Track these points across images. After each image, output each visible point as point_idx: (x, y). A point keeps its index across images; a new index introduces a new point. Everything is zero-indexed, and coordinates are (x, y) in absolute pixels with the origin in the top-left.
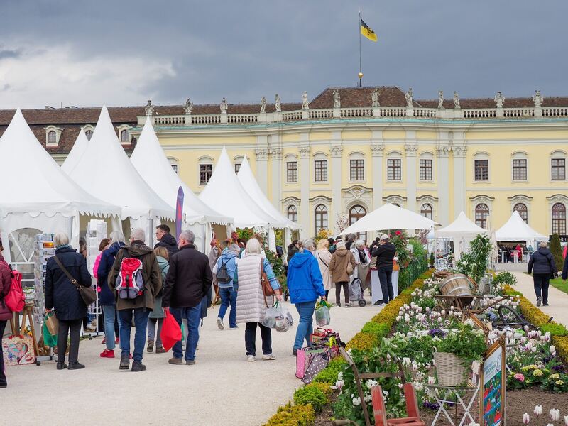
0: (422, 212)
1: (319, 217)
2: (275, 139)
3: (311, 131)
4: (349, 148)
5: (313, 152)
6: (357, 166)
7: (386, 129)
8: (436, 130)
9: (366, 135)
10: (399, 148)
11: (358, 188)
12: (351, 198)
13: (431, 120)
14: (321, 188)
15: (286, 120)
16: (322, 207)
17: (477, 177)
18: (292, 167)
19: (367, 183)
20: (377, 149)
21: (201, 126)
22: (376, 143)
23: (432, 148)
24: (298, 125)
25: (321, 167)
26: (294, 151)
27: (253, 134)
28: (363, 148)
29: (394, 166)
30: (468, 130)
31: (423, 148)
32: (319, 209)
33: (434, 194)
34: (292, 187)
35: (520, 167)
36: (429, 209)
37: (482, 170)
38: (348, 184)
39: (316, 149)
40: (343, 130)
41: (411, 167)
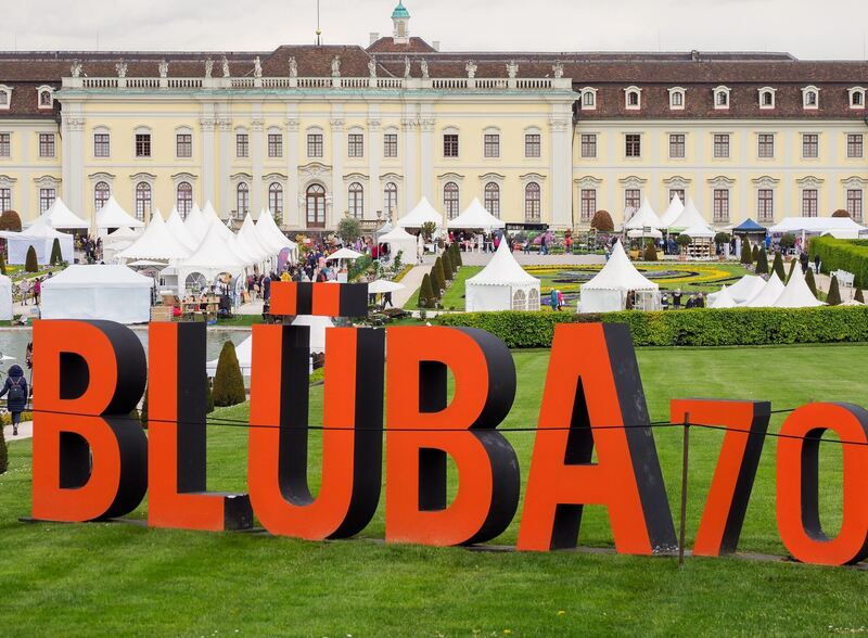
0: (386, 191)
1: (273, 196)
2: (223, 108)
3: (264, 102)
4: (307, 122)
5: (267, 125)
6: (315, 141)
7: (347, 102)
8: (402, 102)
9: (327, 108)
10: (361, 122)
11: (315, 166)
12: (308, 177)
13: (396, 92)
14: (276, 164)
15: (236, 87)
16: (276, 186)
17: (447, 153)
18: (243, 140)
19: (326, 160)
20: (337, 124)
21: (138, 90)
22: (336, 117)
23: (396, 122)
24: (250, 95)
25: (275, 141)
26: (245, 122)
27: (198, 102)
28: (322, 122)
29: (356, 142)
30: (436, 102)
31: (387, 122)
32: (272, 188)
33: (399, 172)
34: (243, 162)
35: (492, 142)
36: (393, 188)
37: (451, 145)
38: (305, 160)
39: (269, 122)
40: (300, 102)
41: (374, 143)
